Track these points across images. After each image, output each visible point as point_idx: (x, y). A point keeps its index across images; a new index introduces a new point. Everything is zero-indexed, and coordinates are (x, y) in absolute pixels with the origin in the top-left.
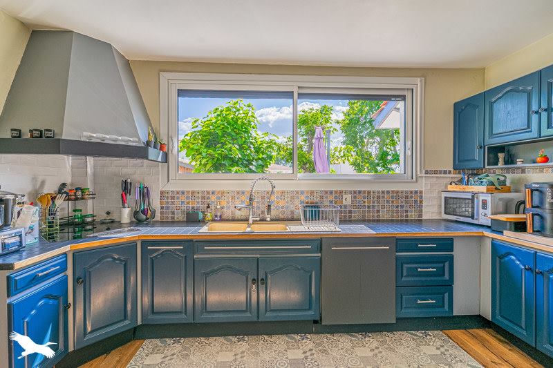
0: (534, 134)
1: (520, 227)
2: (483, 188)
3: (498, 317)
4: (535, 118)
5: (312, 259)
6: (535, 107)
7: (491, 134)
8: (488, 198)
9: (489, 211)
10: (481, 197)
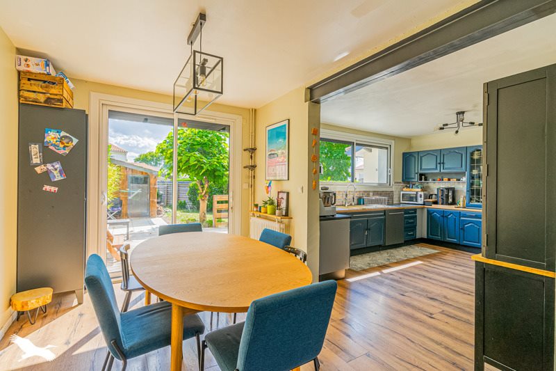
0: (438, 171)
1: (436, 203)
2: (420, 190)
3: (430, 236)
4: (438, 165)
5: (382, 219)
6: (438, 161)
7: (421, 168)
8: (422, 193)
9: (422, 198)
10: (419, 193)
